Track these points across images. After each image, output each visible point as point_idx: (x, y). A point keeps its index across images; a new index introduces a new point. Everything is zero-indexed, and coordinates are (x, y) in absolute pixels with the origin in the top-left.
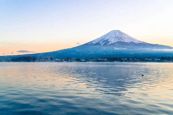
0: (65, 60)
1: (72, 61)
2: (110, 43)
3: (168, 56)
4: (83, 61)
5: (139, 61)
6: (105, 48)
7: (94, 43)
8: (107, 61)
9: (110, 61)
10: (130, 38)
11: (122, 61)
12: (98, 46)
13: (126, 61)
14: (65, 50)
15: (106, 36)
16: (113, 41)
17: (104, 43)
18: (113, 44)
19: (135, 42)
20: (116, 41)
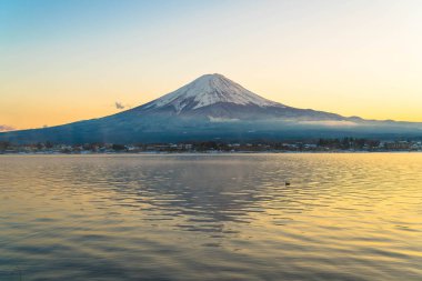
0: (86, 149)
1: (102, 151)
2: (199, 105)
3: (333, 137)
4: (132, 152)
5: (268, 150)
6: (186, 118)
7: (159, 105)
8: (192, 150)
9: (198, 150)
10: (247, 94)
11: (228, 150)
12: (170, 113)
13: (237, 150)
14: (84, 122)
15: (188, 87)
16: (206, 100)
17: (184, 106)
18: (206, 109)
19: (258, 103)
20: (213, 102)
